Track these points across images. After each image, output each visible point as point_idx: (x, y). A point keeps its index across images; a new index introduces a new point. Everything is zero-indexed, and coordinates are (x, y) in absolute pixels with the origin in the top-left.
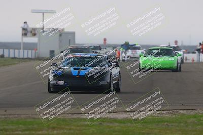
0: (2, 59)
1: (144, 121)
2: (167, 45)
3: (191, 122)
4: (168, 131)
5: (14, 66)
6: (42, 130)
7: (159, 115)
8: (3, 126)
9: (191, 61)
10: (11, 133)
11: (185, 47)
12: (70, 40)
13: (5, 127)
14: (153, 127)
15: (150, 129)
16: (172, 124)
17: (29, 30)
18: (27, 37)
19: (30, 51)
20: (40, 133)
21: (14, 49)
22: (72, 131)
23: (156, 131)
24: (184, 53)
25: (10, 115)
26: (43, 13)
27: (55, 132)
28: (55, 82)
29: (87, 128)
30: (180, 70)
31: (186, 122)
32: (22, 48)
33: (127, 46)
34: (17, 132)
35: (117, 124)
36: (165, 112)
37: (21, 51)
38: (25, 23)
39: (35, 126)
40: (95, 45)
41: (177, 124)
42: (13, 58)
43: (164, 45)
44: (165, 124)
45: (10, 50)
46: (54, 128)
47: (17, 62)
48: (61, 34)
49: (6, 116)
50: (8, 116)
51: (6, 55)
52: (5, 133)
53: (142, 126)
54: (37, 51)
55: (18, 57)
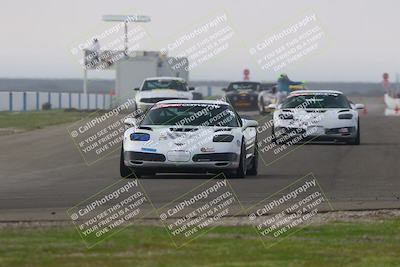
0: (47, 112)
1: (322, 231)
4: (369, 251)
6: (124, 251)
7: (352, 219)
8: (49, 242)
10: (64, 255)
13: (52, 244)
14: (341, 243)
15: (335, 247)
16: (378, 237)
19: (100, 97)
20: (121, 255)
21: (70, 92)
22: (182, 252)
23: (346, 250)
25: (62, 221)
26: (126, 22)
27: (150, 253)
29: (211, 246)
32: (85, 91)
34: (76, 255)
36: (364, 213)
37: (84, 96)
39: (111, 242)
42: (66, 110)
44: (365, 237)
45: (63, 94)
46: (147, 246)
47: (75, 118)
48: (161, 62)
49: (54, 224)
50: (59, 223)
51: (55, 104)
52: (53, 256)
53: (318, 242)
54: (114, 97)
55: (77, 107)
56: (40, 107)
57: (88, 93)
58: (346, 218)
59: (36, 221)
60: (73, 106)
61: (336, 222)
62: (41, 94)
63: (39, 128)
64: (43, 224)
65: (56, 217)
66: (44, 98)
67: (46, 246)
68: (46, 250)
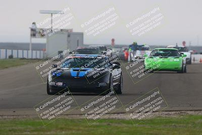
0: (11, 59)
1: (151, 121)
2: (175, 46)
3: (199, 123)
4: (176, 132)
5: (22, 67)
6: (50, 131)
7: (167, 116)
8: (12, 126)
9: (198, 62)
10: (20, 133)
11: (192, 48)
12: (78, 41)
13: (13, 128)
14: (161, 128)
15: (158, 129)
16: (180, 125)
17: (37, 30)
18: (36, 37)
19: (38, 52)
20: (49, 133)
21: (23, 49)
22: (80, 132)
23: (164, 131)
24: (192, 53)
25: (19, 116)
26: (52, 14)
27: (63, 132)
28: (54, 83)
29: (95, 129)
30: (185, 72)
31: (194, 123)
32: (30, 49)
33: (135, 47)
34: (26, 133)
35: (125, 125)
36: (173, 113)
37: (30, 51)
38: (34, 23)
40: (101, 46)
41: (185, 125)
42: (21, 59)
43: (171, 46)
44: (173, 124)
45: (19, 51)
46: (62, 129)
47: (25, 63)
48: (69, 34)
49: (15, 117)
50: (17, 117)
51: (15, 56)
52: (14, 134)
53: (149, 127)
54: (45, 52)
55: (26, 57)
56: (8, 57)
57: (32, 50)
58: (164, 115)
59: (5, 116)
60: (24, 57)
61: (159, 117)
62: (8, 50)
63: (7, 68)
64: (9, 117)
65: (15, 114)
66: (9, 53)
67: (11, 128)
68: (10, 131)
